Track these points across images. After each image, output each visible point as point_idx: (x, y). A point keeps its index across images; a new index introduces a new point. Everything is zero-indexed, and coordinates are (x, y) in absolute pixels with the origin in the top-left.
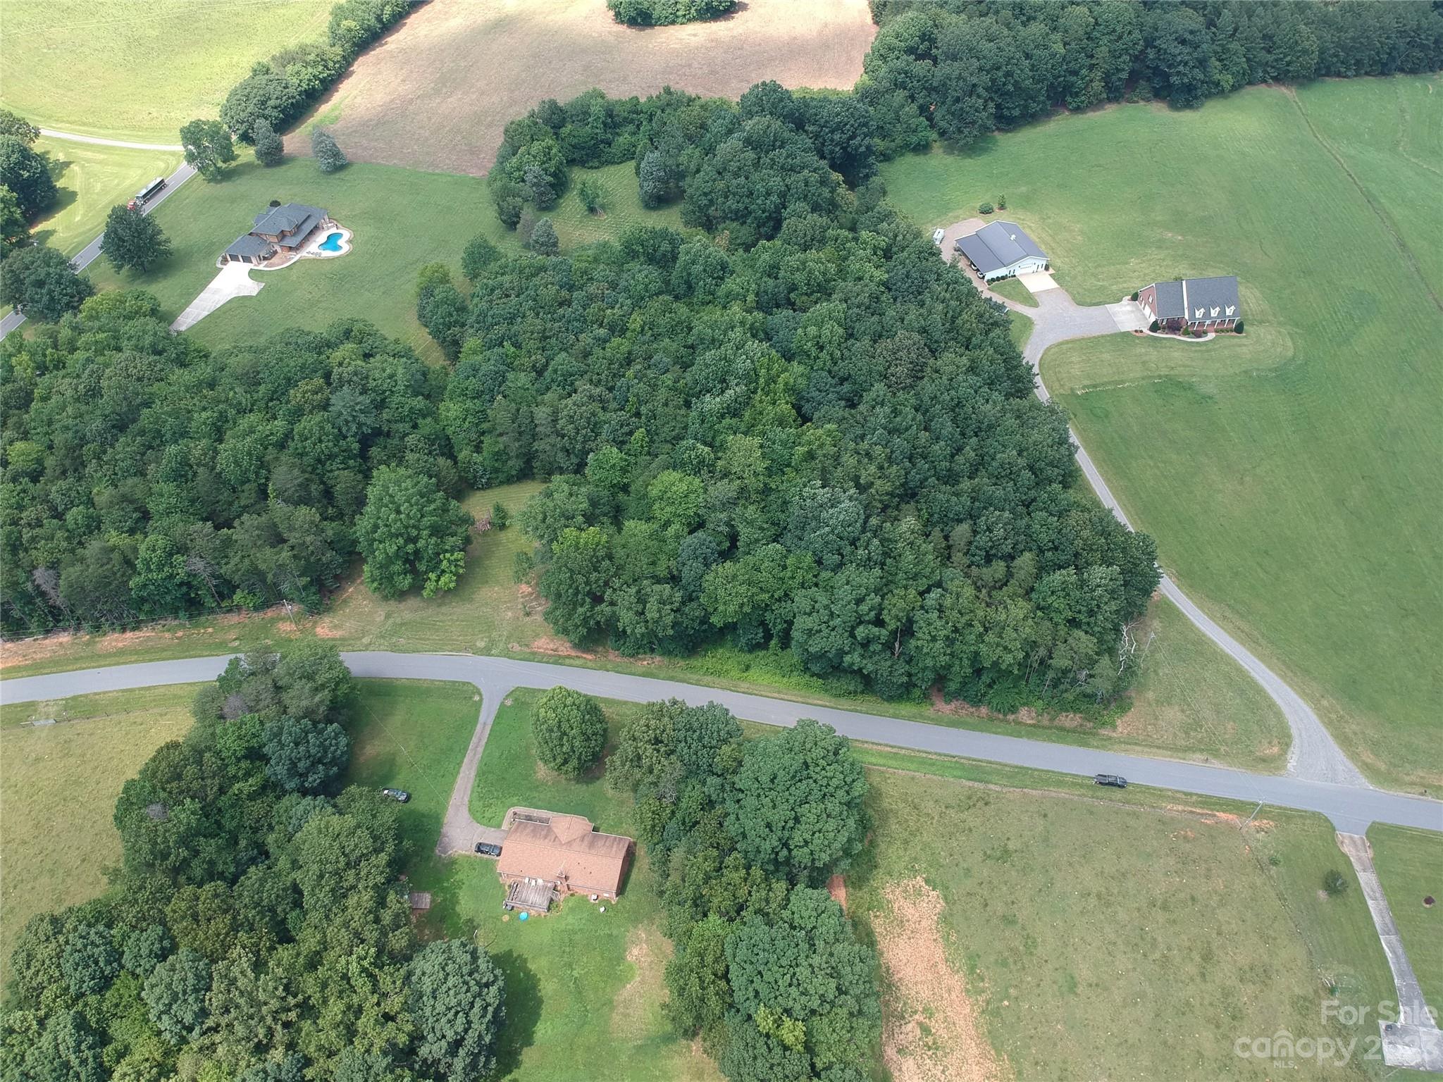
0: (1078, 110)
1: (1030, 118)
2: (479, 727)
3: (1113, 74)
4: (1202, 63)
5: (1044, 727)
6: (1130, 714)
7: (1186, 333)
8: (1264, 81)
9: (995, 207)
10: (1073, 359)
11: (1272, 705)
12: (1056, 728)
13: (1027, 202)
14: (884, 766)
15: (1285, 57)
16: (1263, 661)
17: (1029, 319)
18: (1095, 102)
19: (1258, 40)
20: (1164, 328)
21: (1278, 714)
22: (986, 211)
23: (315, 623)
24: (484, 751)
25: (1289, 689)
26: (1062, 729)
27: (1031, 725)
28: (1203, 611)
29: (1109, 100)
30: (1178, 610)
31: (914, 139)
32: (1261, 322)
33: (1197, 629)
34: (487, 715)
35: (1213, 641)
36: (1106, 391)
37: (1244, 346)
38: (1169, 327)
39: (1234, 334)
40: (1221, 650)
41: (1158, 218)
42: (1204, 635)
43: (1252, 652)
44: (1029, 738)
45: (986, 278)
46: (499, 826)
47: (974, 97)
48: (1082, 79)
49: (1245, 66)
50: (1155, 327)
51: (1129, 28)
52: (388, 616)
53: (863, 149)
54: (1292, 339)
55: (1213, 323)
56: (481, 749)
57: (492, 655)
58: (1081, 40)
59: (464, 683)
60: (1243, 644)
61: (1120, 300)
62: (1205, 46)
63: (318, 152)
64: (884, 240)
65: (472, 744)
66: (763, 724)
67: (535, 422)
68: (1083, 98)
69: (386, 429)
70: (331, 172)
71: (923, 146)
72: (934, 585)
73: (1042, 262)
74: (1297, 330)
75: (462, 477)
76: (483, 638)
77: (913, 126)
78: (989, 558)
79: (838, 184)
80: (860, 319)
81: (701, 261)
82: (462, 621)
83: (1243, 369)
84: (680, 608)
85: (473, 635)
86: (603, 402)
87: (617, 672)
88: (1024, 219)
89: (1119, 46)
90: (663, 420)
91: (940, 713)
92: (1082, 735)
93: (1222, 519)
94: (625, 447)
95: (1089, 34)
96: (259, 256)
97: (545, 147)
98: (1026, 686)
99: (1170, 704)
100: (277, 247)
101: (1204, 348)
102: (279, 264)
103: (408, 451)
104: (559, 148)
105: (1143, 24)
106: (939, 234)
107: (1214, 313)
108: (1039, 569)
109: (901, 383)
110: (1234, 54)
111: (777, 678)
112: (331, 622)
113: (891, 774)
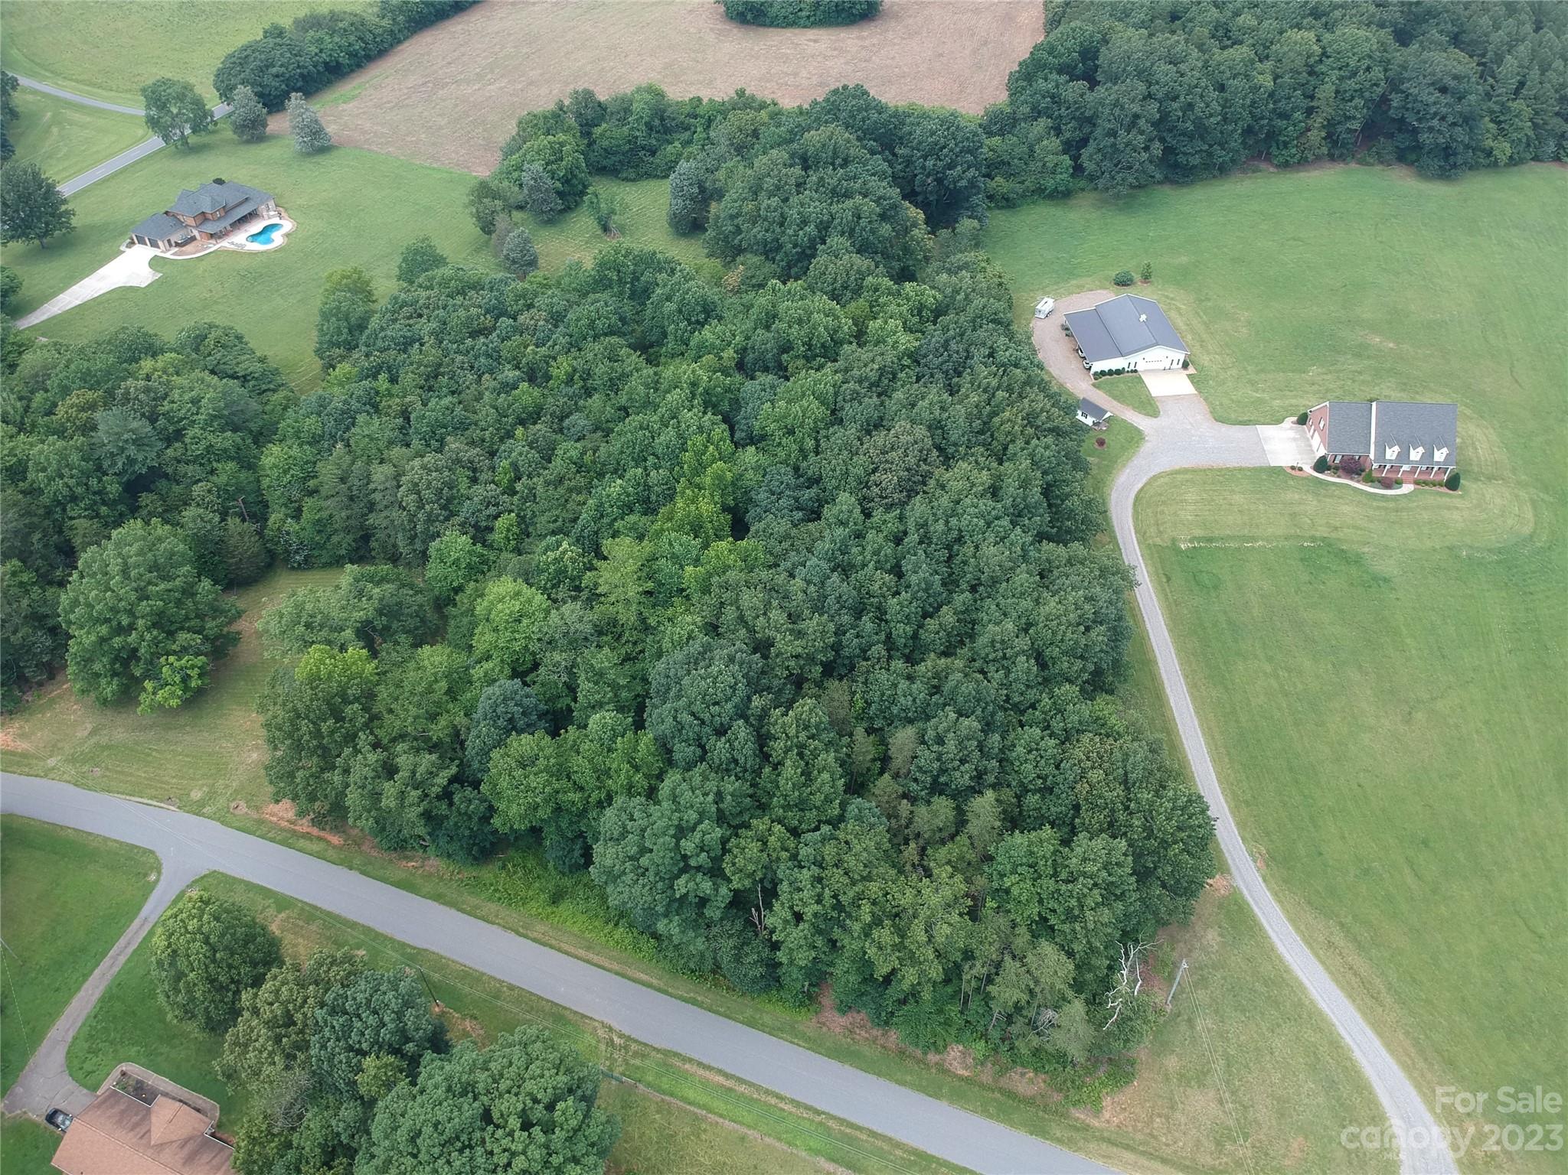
0: (1285, 166)
1: (1216, 169)
2: (137, 922)
3: (1339, 123)
4: (1468, 120)
5: (982, 1086)
6: (1129, 1090)
7: (1370, 480)
8: (1557, 158)
9: (1137, 277)
10: (1190, 497)
12: (1001, 1090)
13: (1182, 277)
14: (704, 1107)
16: (1380, 1035)
17: (1139, 432)
18: (1311, 157)
19: (1551, 102)
20: (1337, 468)
22: (1123, 282)
26: (1011, 1095)
27: (961, 1078)
28: (1297, 929)
29: (1332, 158)
30: (1254, 919)
31: (1050, 183)
32: (1490, 478)
33: (1279, 957)
34: (155, 907)
35: (1301, 984)
36: (1225, 549)
37: (1457, 510)
38: (1343, 470)
39: (1444, 490)
40: (1312, 1002)
41: (1364, 316)
42: (1288, 970)
43: (1364, 1014)
44: (951, 1102)
45: (1093, 371)
46: (95, 1088)
47: (1134, 131)
48: (1295, 125)
49: (1531, 133)
50: (1321, 465)
51: (1367, 62)
52: (93, 733)
53: (963, 183)
54: (1535, 508)
55: (1413, 471)
56: (122, 959)
57: (203, 815)
58: (1299, 73)
59: (148, 852)
60: (1350, 996)
61: (1279, 421)
62: (1472, 98)
63: (294, 128)
64: (935, 298)
65: (115, 947)
66: (542, 999)
67: (372, 486)
68: (1294, 151)
69: (170, 471)
70: (309, 154)
71: (1062, 192)
72: (828, 822)
73: (1181, 356)
74: (1546, 497)
75: (269, 551)
76: (203, 785)
77: (1050, 165)
78: (937, 788)
79: (915, 225)
80: (856, 397)
81: (677, 297)
82: (187, 756)
83: (1447, 544)
84: (446, 795)
85: (192, 779)
86: (474, 470)
87: (363, 873)
88: (1172, 299)
89: (1351, 84)
90: (546, 505)
91: (825, 1029)
92: (1041, 1114)
93: (1362, 775)
94: (490, 537)
95: (1311, 66)
96: (169, 241)
97: (554, 142)
98: (962, 1013)
99: (1201, 1085)
100: (196, 233)
101: (1391, 505)
102: (191, 253)
103: (193, 504)
104: (582, 147)
105: (1389, 61)
106: (1046, 304)
107: (1416, 454)
108: (1014, 820)
109: (886, 498)
110: (1516, 116)
111: (596, 924)
112: (21, 727)
113: (711, 1124)
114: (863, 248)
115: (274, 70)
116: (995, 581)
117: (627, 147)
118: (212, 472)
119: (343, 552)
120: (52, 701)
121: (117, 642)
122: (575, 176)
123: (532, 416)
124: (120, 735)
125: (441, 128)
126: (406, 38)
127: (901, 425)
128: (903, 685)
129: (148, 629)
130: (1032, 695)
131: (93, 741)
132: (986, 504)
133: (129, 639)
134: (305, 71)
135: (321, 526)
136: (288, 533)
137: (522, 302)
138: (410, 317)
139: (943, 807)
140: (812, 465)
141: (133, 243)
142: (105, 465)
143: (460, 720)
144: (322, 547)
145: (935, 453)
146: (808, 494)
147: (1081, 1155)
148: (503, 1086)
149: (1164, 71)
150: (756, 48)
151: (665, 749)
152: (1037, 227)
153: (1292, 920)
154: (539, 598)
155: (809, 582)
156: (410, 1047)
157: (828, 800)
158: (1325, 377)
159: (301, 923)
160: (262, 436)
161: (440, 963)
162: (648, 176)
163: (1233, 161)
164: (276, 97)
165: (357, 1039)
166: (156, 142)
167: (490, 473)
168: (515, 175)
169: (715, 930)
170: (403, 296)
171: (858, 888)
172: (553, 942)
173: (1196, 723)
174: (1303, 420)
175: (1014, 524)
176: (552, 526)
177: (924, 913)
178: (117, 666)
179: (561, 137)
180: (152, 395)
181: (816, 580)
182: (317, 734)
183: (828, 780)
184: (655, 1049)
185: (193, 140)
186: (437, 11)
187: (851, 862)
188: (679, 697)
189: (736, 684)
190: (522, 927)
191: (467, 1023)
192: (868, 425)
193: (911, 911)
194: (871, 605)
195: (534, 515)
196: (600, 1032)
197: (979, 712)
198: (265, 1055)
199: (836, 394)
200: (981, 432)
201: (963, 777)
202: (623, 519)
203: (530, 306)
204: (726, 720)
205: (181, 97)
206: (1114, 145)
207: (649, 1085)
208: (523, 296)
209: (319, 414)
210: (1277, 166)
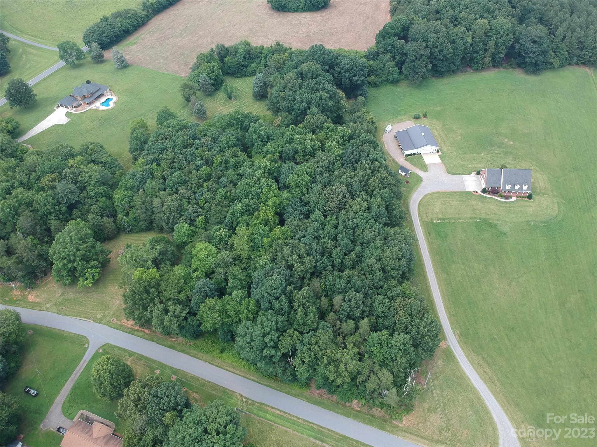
0: (477, 70)
1: (451, 72)
2: (82, 361)
3: (496, 55)
4: (544, 53)
5: (364, 413)
6: (412, 414)
7: (501, 196)
8: (577, 64)
9: (421, 115)
10: (438, 203)
11: (492, 423)
12: (370, 415)
13: (438, 116)
14: (273, 421)
15: (589, 54)
16: (494, 395)
17: (421, 178)
18: (486, 67)
19: (575, 44)
20: (489, 192)
21: (495, 429)
22: (417, 118)
23: (29, 293)
24: (80, 375)
25: (504, 415)
26: (373, 416)
27: (357, 411)
28: (468, 359)
29: (494, 66)
30: (454, 356)
31: (391, 78)
32: (543, 194)
33: (462, 369)
34: (87, 356)
35: (469, 378)
36: (450, 223)
37: (531, 207)
38: (492, 192)
39: (527, 199)
40: (472, 384)
41: (502, 131)
42: (465, 374)
43: (489, 388)
44: (354, 419)
45: (405, 154)
46: (72, 419)
47: (421, 60)
48: (480, 56)
49: (567, 56)
50: (484, 191)
51: (507, 32)
52: (62, 295)
53: (359, 82)
54: (558, 205)
55: (516, 193)
56: (78, 374)
57: (102, 323)
58: (482, 36)
59: (84, 337)
60: (485, 382)
61: (470, 173)
62: (545, 45)
63: (115, 59)
64: (348, 132)
65: (75, 371)
66: (219, 386)
67: (153, 206)
68: (480, 65)
69: (82, 201)
70: (120, 69)
71: (396, 81)
72: (313, 330)
73: (436, 148)
74: (562, 200)
75: (118, 227)
76: (101, 313)
77: (391, 72)
78: (349, 317)
79: (342, 99)
80: (321, 173)
81: (257, 132)
82: (95, 302)
83: (527, 220)
84: (186, 319)
85: (97, 310)
86: (189, 199)
87: (157, 343)
88: (434, 124)
89: (501, 41)
90: (214, 212)
91: (312, 395)
92: (383, 422)
93: (493, 305)
94: (195, 223)
95: (486, 33)
96: (72, 106)
97: (211, 66)
98: (357, 390)
99: (435, 412)
100: (81, 102)
101: (508, 205)
102: (80, 110)
103: (91, 213)
104: (221, 67)
105: (515, 31)
106: (389, 128)
107: (517, 187)
108: (375, 328)
109: (332, 211)
110: (562, 50)
111: (236, 359)
112: (36, 293)
113: (276, 427)
114: (323, 111)
115: (105, 35)
116: (369, 242)
117: (237, 66)
118: (97, 201)
119: (144, 227)
120: (46, 283)
121: (70, 265)
122: (219, 78)
123: (208, 178)
124: (71, 295)
125: (168, 57)
126: (153, 17)
127: (337, 185)
128: (338, 280)
129: (80, 261)
130: (381, 283)
131: (62, 297)
132: (366, 214)
133: (74, 265)
134: (116, 34)
135: (136, 219)
136: (124, 222)
137: (202, 134)
138: (162, 139)
139: (351, 324)
140: (306, 198)
141: (59, 106)
142: (60, 201)
143: (189, 293)
144: (136, 226)
145: (348, 195)
146: (306, 209)
147: (395, 436)
148: (210, 420)
149: (433, 36)
150: (283, 21)
151: (258, 303)
152: (386, 95)
153: (467, 357)
154: (214, 249)
155: (306, 244)
156: (179, 408)
157: (313, 322)
158: (487, 155)
159: (138, 361)
160: (114, 186)
161: (185, 374)
162: (245, 76)
163: (457, 69)
164: (106, 44)
165: (162, 406)
166: (62, 63)
167: (195, 200)
168: (197, 78)
169: (276, 365)
170: (159, 131)
171: (323, 352)
172: (222, 366)
173: (437, 287)
174: (478, 173)
175: (376, 221)
176: (217, 220)
177: (344, 361)
178: (70, 273)
179: (213, 64)
180: (75, 175)
181: (308, 243)
182: (141, 299)
183: (313, 315)
184: (257, 402)
185: (76, 62)
186: (164, 6)
187: (321, 343)
188: (263, 286)
189: (282, 282)
190: (212, 361)
191: (195, 394)
192: (325, 183)
193: (340, 360)
194: (327, 251)
195: (211, 216)
196: (239, 397)
197: (363, 290)
198: (133, 411)
199: (314, 172)
200: (364, 186)
201: (357, 313)
202: (241, 217)
203: (205, 135)
204: (278, 295)
205: (72, 48)
206: (414, 65)
207: (255, 414)
208: (203, 131)
209: (133, 178)
210: (474, 70)
